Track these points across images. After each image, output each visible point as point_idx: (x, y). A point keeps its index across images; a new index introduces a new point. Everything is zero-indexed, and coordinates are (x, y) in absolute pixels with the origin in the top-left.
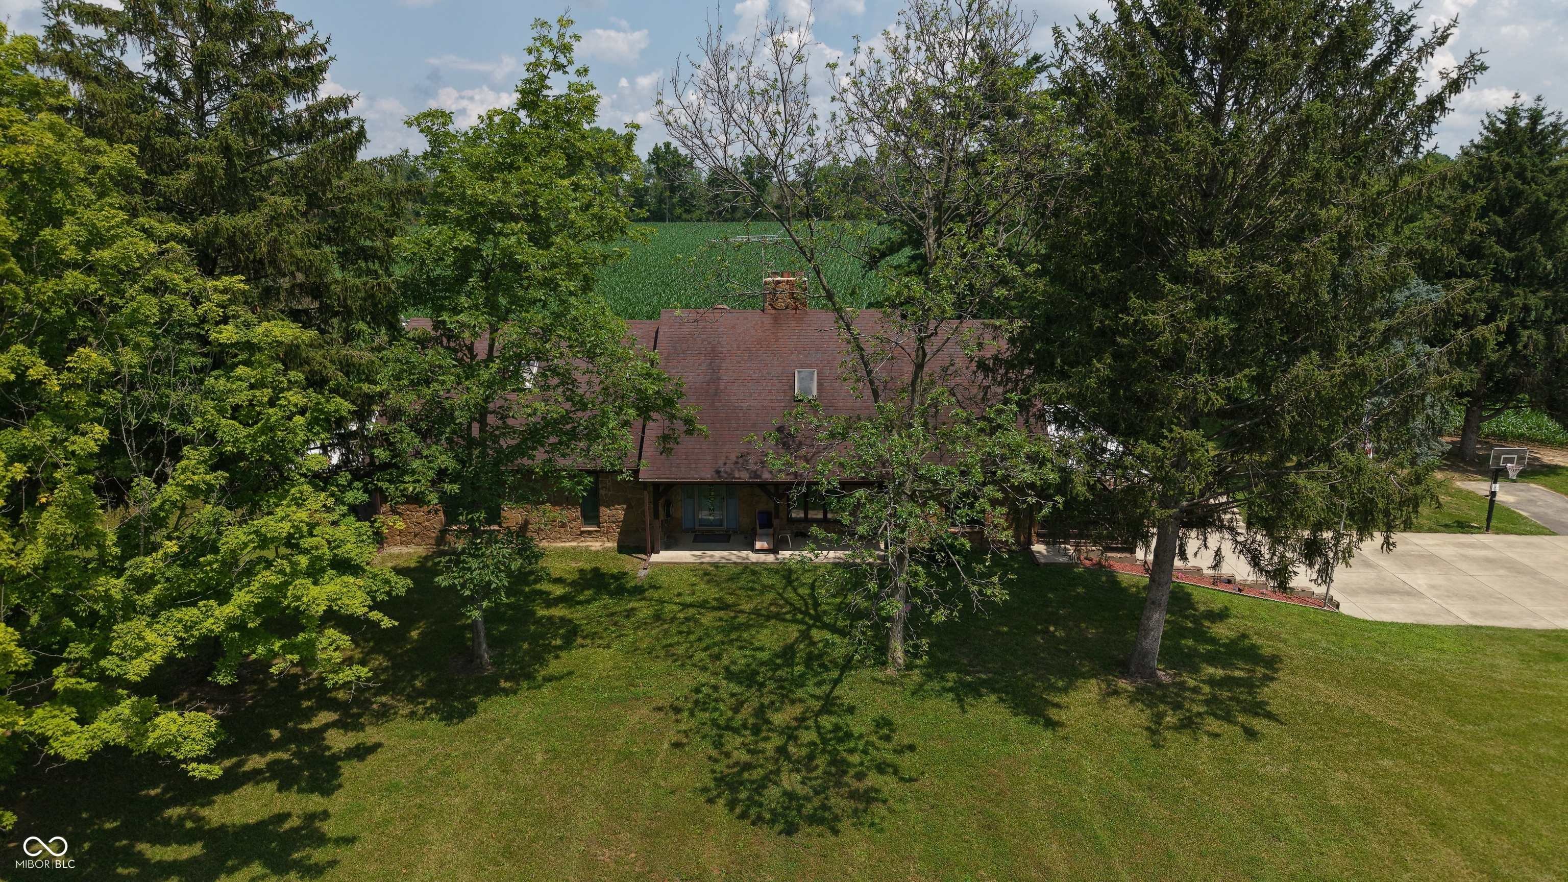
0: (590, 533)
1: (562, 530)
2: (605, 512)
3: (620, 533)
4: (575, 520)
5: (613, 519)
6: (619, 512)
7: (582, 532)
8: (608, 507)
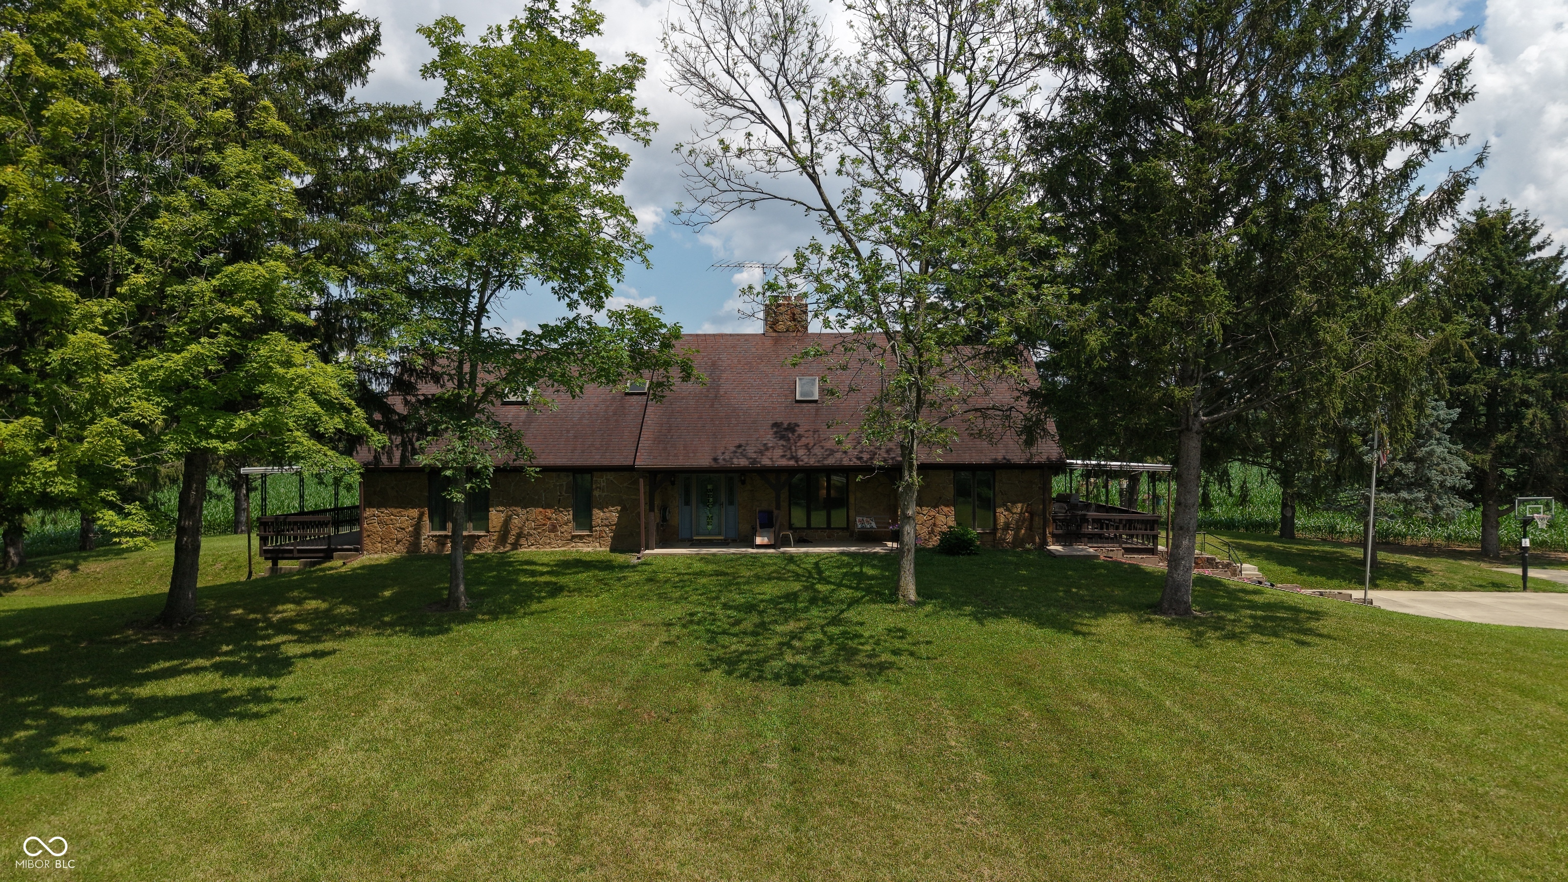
0: (581, 537)
1: (552, 535)
2: (598, 515)
3: (613, 538)
4: (566, 524)
5: (606, 522)
6: (612, 515)
7: (574, 537)
8: (601, 509)
